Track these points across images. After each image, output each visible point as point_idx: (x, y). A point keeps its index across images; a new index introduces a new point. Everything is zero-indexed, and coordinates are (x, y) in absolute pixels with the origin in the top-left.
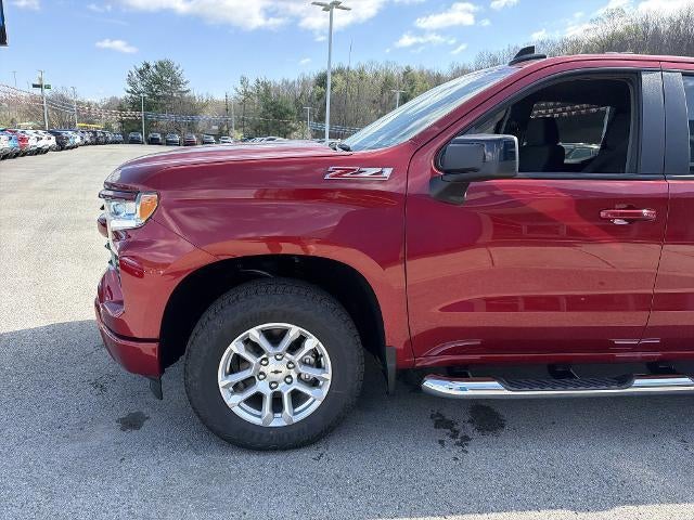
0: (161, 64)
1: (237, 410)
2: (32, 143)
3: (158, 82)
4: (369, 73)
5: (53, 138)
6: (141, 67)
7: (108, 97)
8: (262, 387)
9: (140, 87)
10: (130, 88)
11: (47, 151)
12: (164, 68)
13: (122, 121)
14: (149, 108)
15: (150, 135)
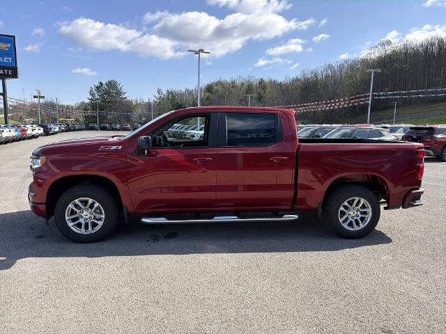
0: (110, 82)
1: (73, 228)
2: (29, 132)
3: (107, 93)
4: (238, 83)
5: (42, 129)
6: (97, 84)
7: (79, 102)
8: (81, 220)
9: (97, 97)
10: (90, 97)
11: (38, 136)
12: (112, 84)
13: (85, 117)
14: (102, 109)
15: (102, 125)
